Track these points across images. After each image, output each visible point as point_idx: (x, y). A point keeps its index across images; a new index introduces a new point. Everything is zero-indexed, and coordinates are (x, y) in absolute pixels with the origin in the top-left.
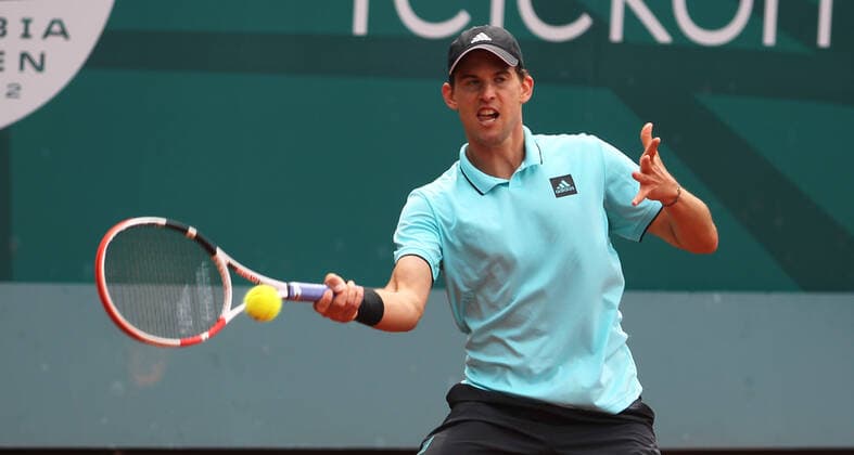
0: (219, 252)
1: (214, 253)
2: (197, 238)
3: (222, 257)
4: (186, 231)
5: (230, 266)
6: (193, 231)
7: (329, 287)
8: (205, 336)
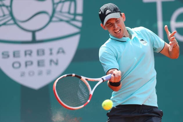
0: (82, 77)
1: (81, 78)
2: (76, 76)
3: (83, 78)
4: (72, 75)
5: (86, 80)
6: (74, 75)
7: (111, 74)
8: (89, 101)
